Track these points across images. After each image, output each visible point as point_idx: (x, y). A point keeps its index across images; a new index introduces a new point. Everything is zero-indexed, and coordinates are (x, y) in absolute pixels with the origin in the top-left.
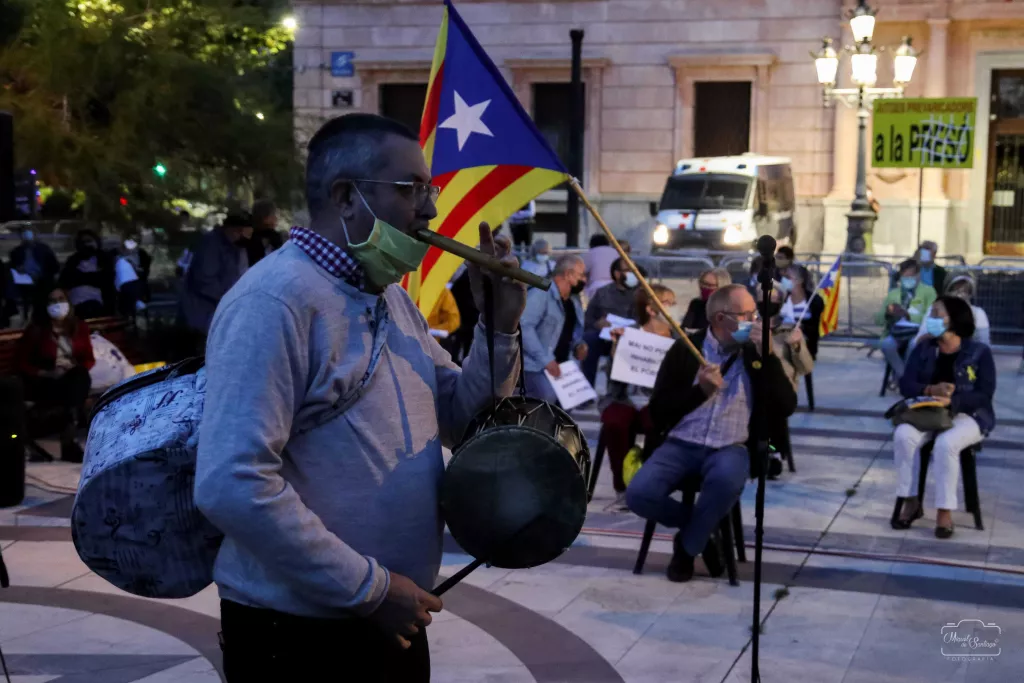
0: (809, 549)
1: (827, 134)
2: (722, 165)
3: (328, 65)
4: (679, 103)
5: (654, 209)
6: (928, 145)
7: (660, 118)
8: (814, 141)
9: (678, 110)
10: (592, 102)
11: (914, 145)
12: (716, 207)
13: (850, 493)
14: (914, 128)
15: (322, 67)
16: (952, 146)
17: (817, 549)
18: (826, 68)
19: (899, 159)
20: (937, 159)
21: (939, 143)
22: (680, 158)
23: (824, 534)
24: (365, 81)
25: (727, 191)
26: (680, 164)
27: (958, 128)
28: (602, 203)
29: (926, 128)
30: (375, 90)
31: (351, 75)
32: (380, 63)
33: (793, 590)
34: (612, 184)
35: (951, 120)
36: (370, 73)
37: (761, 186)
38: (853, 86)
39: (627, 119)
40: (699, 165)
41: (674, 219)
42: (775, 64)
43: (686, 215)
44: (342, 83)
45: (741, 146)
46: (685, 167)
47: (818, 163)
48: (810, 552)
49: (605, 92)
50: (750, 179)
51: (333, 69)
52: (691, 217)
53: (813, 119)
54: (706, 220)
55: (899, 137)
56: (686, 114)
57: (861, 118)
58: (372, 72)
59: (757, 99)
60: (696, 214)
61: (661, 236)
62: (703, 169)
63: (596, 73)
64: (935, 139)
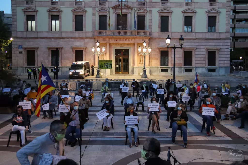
0: (90, 136)
1: (94, 58)
2: (79, 63)
3: (18, 47)
4: (73, 53)
5: (70, 70)
6: (106, 66)
7: (70, 55)
8: (92, 59)
9: (73, 54)
10: (60, 53)
11: (105, 66)
12: (79, 69)
13: (96, 124)
14: (105, 64)
15: (17, 48)
16: (110, 66)
17: (92, 136)
18: (93, 50)
19: (103, 68)
20: (108, 68)
21: (108, 66)
22: (74, 62)
23: (92, 133)
24: (24, 50)
25: (80, 67)
26: (73, 63)
27: (110, 64)
28: (62, 68)
29: (106, 64)
30: (26, 51)
31: (22, 49)
32: (27, 47)
33: (88, 146)
34: (63, 65)
35: (110, 63)
36: (25, 49)
37: (85, 66)
38: (97, 52)
39: (66, 55)
40: (76, 63)
41: (72, 71)
42: (86, 48)
43: (74, 70)
44: (21, 50)
45: (82, 60)
46: (74, 63)
47: (93, 62)
48: (90, 137)
49: (62, 52)
50: (83, 65)
51: (19, 48)
52: (75, 71)
53: (92, 56)
54: (77, 71)
55: (103, 65)
56: (74, 55)
57: (98, 56)
58: (25, 48)
59: (84, 53)
60: (76, 70)
61: (71, 73)
62: (77, 63)
63: (61, 49)
64: (107, 65)
